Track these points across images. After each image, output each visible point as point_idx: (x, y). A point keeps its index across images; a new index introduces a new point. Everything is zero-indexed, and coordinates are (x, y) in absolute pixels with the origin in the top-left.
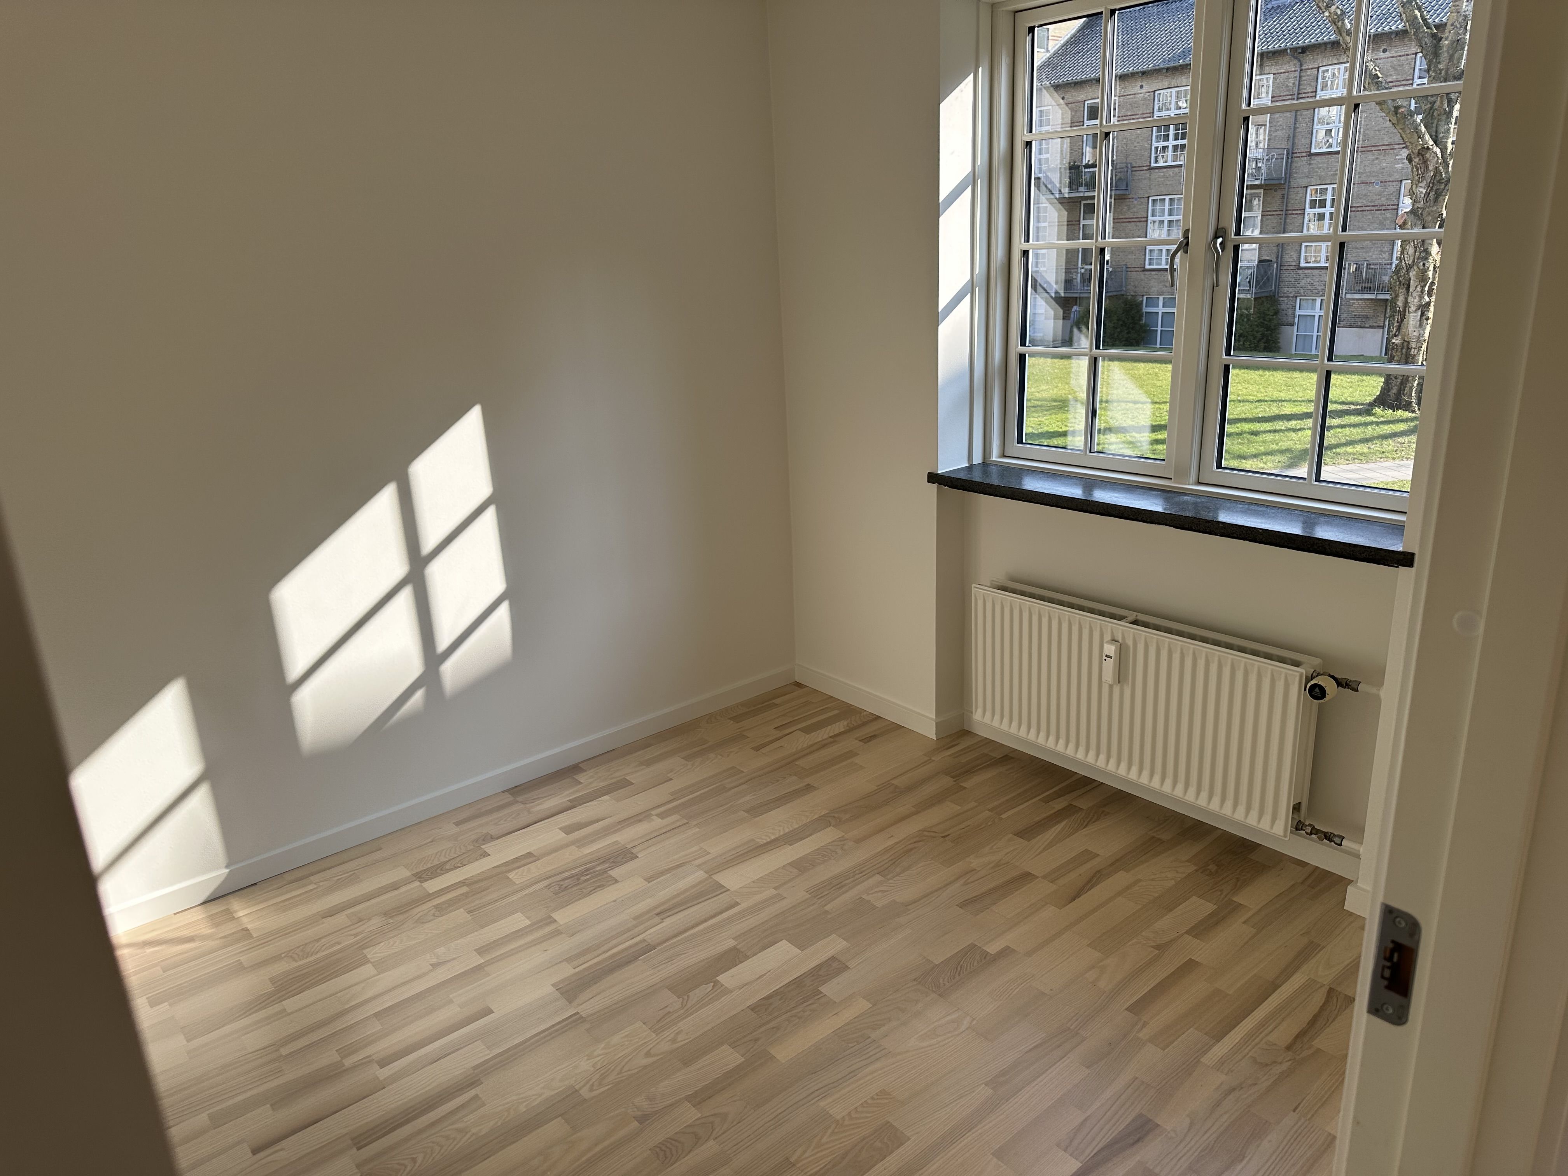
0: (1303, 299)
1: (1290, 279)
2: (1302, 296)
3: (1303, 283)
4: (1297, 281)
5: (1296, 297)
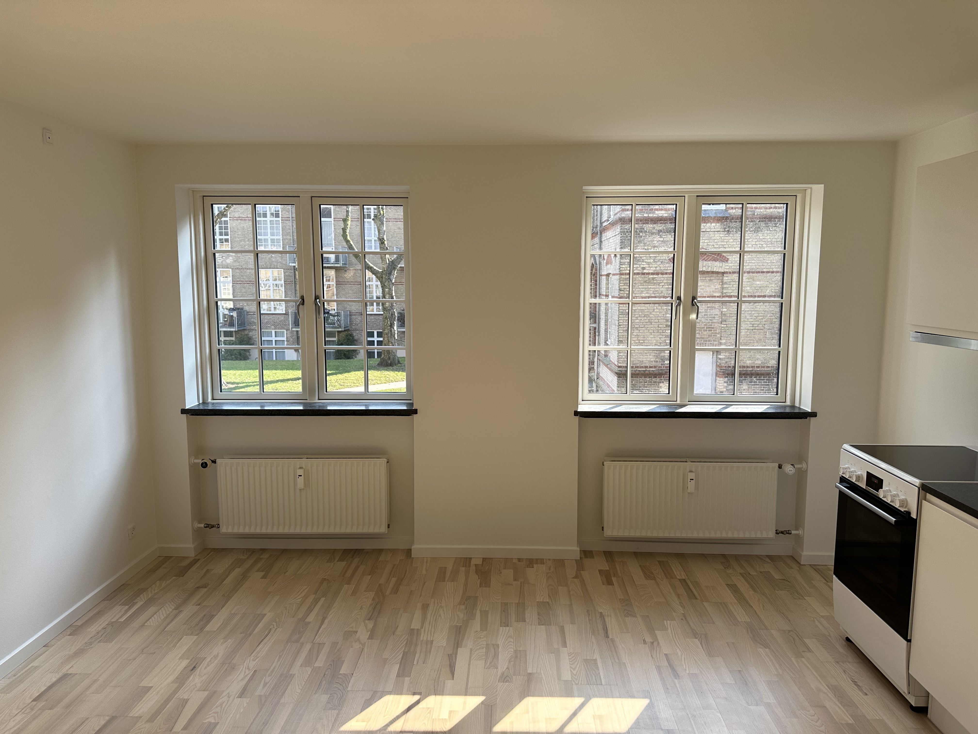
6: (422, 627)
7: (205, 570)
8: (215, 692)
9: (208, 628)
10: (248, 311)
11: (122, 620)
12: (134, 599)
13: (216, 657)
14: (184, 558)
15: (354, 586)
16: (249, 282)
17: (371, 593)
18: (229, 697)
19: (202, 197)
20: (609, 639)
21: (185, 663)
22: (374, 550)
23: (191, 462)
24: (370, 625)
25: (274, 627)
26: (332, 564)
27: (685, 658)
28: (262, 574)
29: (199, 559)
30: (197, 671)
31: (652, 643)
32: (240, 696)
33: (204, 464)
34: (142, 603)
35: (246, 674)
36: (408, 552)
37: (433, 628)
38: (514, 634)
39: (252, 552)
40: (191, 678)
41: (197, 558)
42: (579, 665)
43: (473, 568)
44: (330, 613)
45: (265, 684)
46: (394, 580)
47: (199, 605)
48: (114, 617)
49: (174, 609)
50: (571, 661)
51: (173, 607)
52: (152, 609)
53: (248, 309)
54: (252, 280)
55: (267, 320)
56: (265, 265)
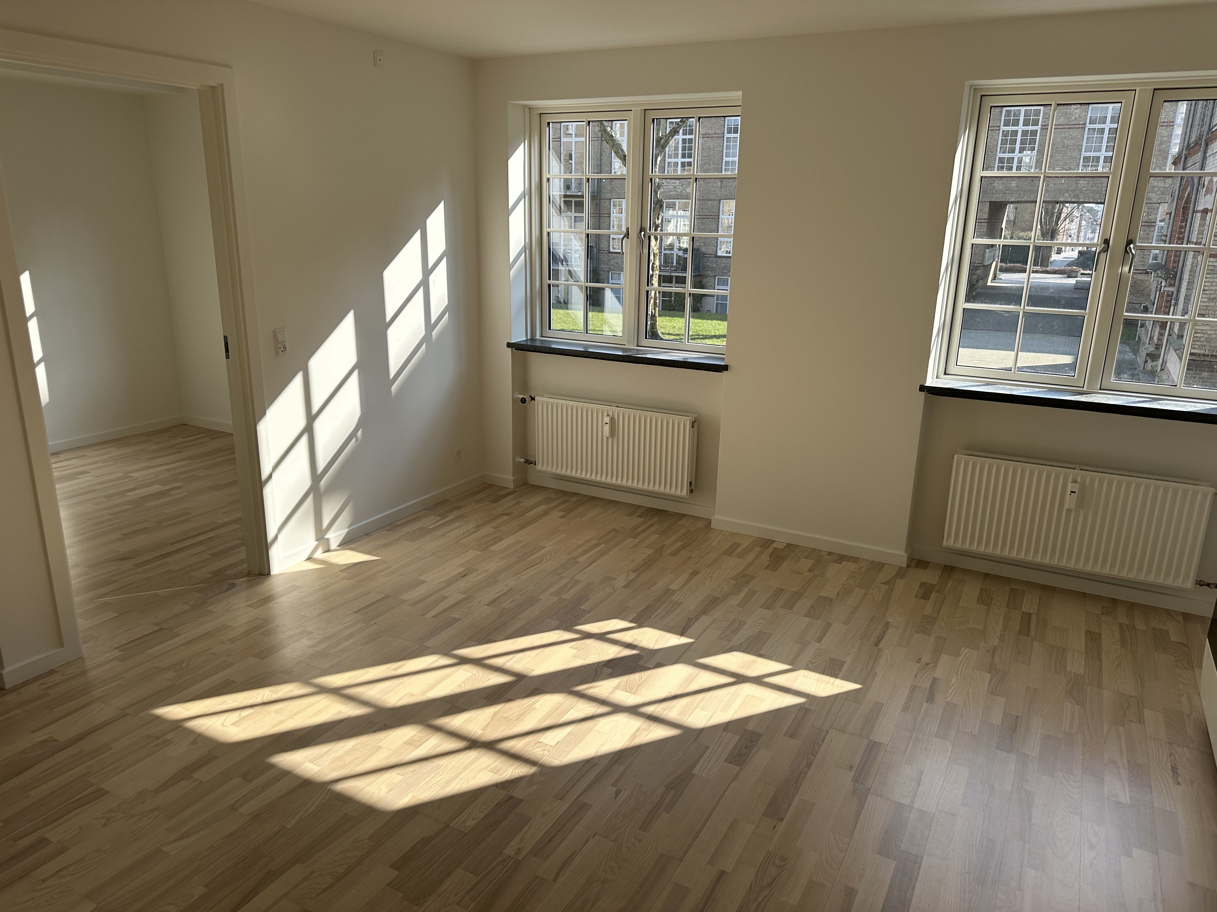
0: (614, 273)
1: (605, 260)
2: (612, 271)
3: (612, 262)
4: (609, 260)
5: (609, 271)
6: (679, 590)
7: (516, 501)
8: (471, 596)
9: (492, 548)
10: (704, 253)
11: (431, 527)
12: (448, 514)
13: (486, 571)
14: (505, 488)
15: (638, 541)
16: (709, 217)
17: (650, 550)
18: (479, 603)
19: (539, 115)
20: (877, 648)
21: (462, 569)
22: (677, 514)
23: (515, 397)
24: (632, 576)
25: (546, 559)
26: (630, 518)
27: (956, 688)
28: (563, 513)
29: (516, 491)
30: (466, 579)
31: (927, 664)
32: (488, 605)
33: (523, 400)
34: (452, 517)
35: (504, 589)
36: (709, 522)
37: (690, 593)
38: (770, 618)
39: (564, 493)
40: (458, 582)
41: (515, 490)
42: (821, 661)
43: (770, 550)
44: (602, 558)
45: (514, 600)
46: (679, 544)
47: (496, 528)
48: (426, 524)
49: (474, 528)
50: (815, 656)
51: (475, 526)
52: (457, 524)
53: (704, 250)
54: (713, 214)
55: (724, 265)
56: (729, 195)
